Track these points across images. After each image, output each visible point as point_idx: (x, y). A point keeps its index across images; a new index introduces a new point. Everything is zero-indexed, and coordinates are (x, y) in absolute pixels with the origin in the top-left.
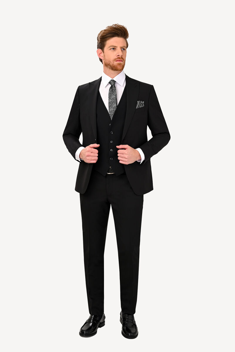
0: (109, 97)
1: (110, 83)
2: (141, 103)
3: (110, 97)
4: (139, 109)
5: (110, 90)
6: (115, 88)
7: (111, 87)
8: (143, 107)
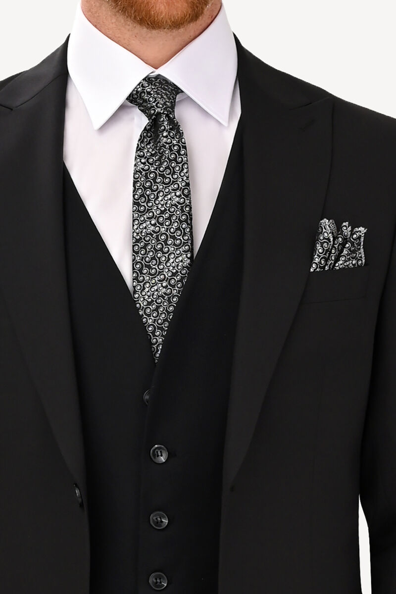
0: (136, 203)
1: (136, 99)
2: (345, 241)
3: (140, 205)
4: (330, 275)
5: (139, 149)
6: (180, 134)
7: (151, 133)
8: (357, 268)
